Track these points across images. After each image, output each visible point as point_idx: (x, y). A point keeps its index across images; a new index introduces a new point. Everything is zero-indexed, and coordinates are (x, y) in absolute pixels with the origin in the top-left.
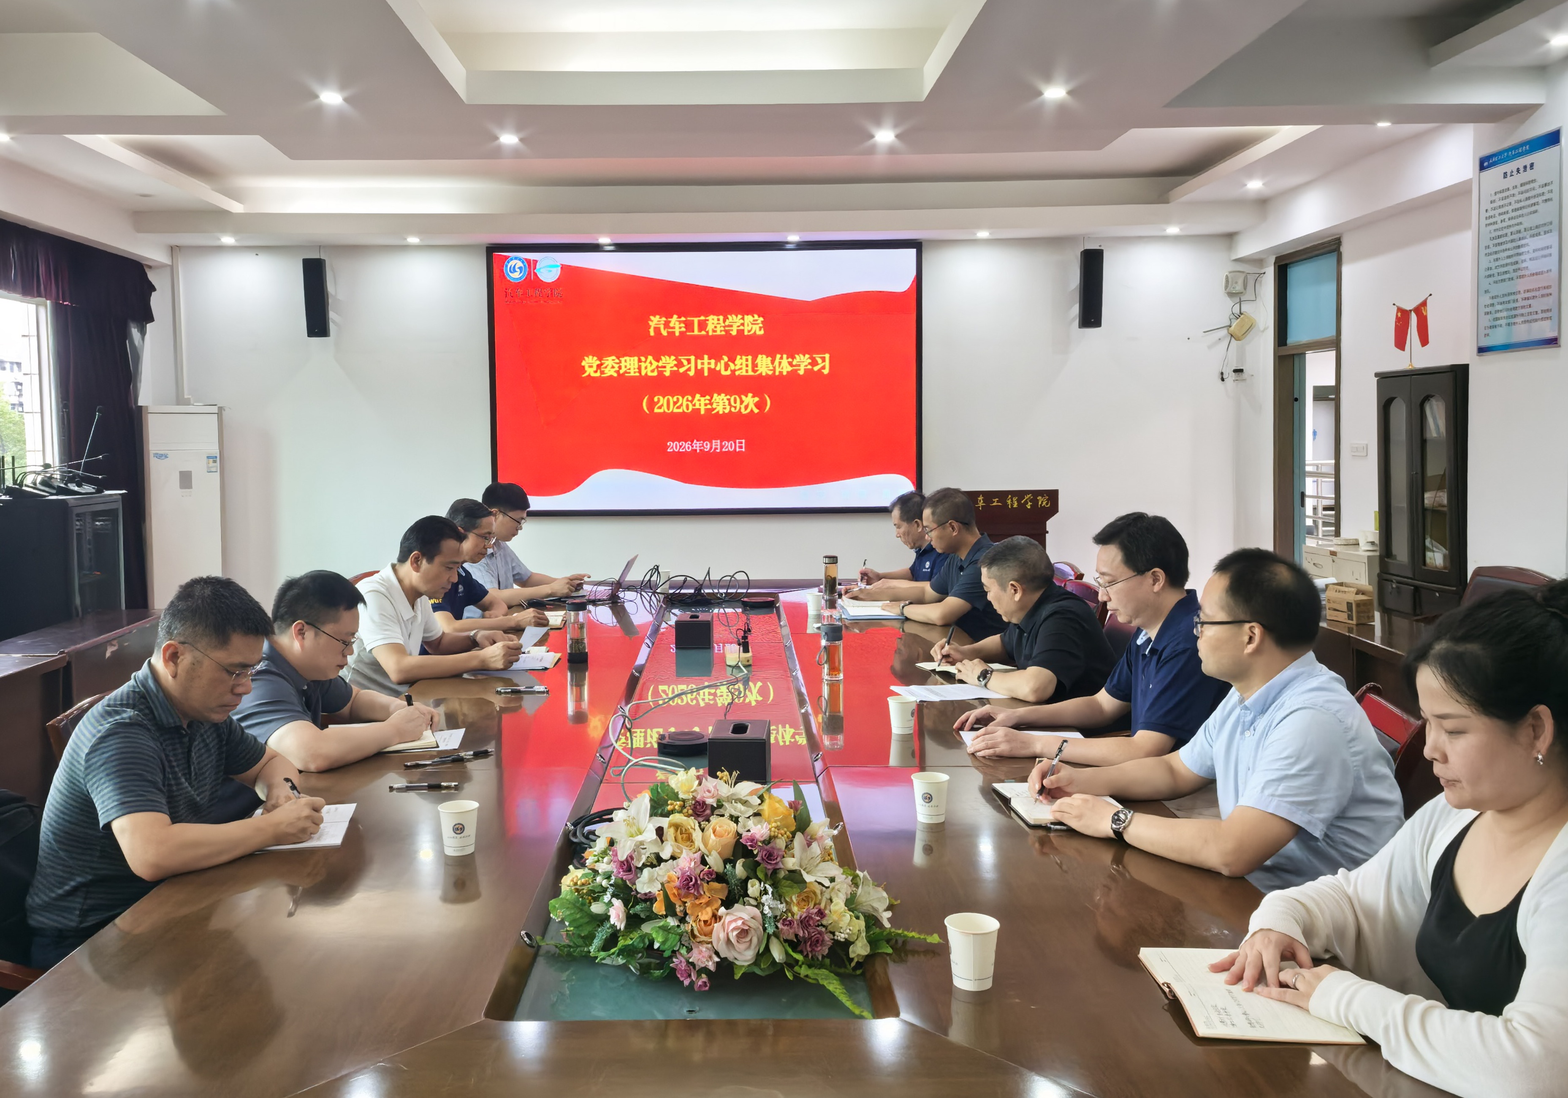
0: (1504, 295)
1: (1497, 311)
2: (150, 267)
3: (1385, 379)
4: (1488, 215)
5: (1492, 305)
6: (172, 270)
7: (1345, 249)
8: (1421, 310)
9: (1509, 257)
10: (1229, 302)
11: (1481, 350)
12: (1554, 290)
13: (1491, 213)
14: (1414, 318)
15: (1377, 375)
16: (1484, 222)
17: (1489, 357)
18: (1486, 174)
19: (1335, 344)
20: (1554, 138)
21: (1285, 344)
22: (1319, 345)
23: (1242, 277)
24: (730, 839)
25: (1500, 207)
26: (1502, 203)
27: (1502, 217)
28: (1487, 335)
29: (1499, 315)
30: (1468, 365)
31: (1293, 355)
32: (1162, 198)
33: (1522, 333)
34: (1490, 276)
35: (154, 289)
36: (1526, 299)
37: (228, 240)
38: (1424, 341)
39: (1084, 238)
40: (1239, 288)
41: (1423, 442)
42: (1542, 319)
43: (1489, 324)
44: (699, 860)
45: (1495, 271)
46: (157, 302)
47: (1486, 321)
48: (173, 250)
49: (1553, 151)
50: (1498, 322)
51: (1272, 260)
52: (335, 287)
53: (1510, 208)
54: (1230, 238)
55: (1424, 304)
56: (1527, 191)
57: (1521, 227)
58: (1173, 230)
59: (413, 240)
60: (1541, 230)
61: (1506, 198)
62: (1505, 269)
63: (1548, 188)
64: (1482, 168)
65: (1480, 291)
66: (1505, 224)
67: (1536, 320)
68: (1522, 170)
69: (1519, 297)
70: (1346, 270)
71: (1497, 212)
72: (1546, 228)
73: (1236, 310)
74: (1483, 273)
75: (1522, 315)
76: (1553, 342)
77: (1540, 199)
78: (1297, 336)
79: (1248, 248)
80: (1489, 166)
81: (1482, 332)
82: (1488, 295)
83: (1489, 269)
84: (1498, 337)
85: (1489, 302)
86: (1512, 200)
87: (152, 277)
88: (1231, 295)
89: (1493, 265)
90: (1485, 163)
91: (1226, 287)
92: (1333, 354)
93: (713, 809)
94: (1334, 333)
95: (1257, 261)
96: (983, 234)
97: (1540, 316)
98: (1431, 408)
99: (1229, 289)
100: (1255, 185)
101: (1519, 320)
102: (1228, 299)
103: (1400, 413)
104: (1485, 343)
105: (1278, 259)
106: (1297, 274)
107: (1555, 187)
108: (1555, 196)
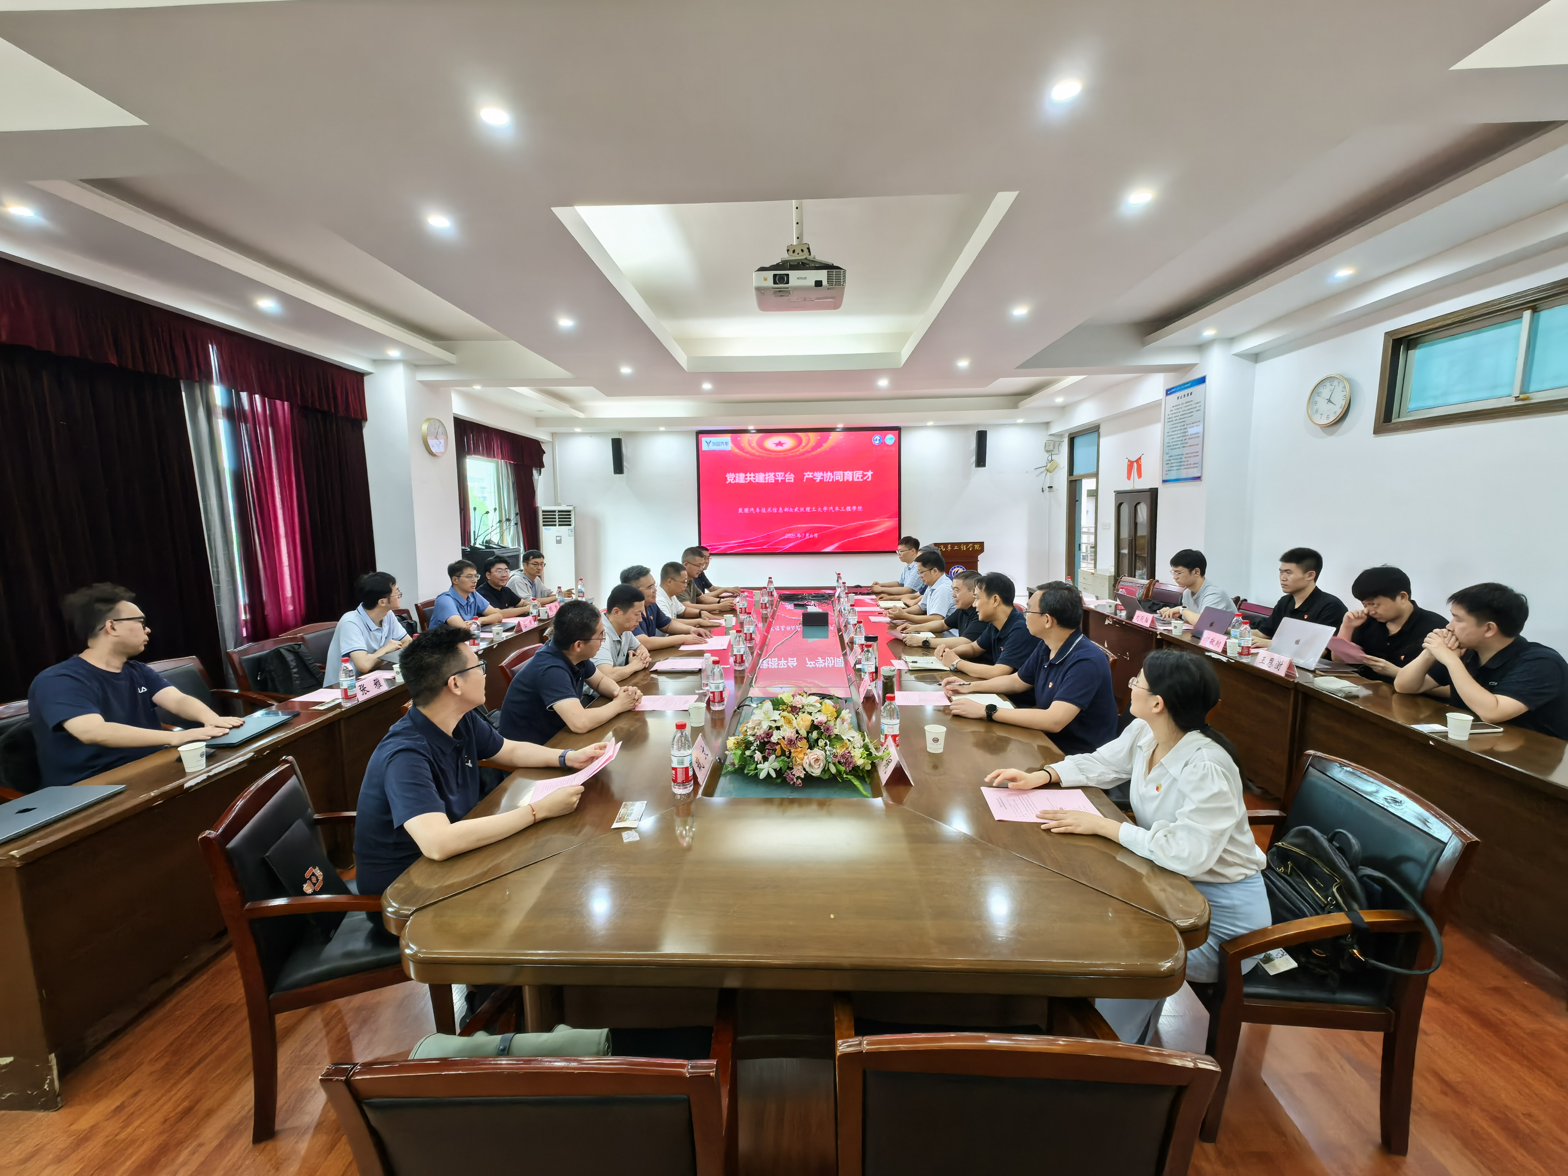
0: (1176, 456)
1: (1171, 463)
2: (542, 442)
3: (1118, 493)
4: (1169, 417)
5: (1170, 460)
6: (553, 443)
7: (1101, 430)
8: (1138, 461)
9: (1178, 438)
10: (1046, 455)
11: (1164, 481)
12: (1200, 453)
13: (1170, 416)
14: (1135, 464)
15: (1115, 492)
16: (1167, 420)
17: (1168, 485)
18: (1169, 397)
19: (1096, 475)
20: (1202, 380)
21: (1073, 475)
22: (1089, 476)
23: (1053, 442)
24: (809, 723)
25: (1175, 413)
26: (1176, 411)
27: (1176, 418)
28: (1167, 474)
29: (1172, 465)
30: (1157, 488)
31: (1076, 480)
32: (1015, 406)
33: (1184, 474)
34: (1169, 446)
35: (544, 453)
36: (1186, 457)
37: (578, 430)
38: (1140, 476)
39: (978, 425)
40: (1051, 448)
41: (1136, 524)
42: (1193, 468)
43: (1168, 469)
44: (795, 732)
45: (1172, 444)
46: (546, 459)
47: (1166, 468)
48: (553, 434)
49: (1202, 386)
50: (1172, 468)
51: (1067, 435)
52: (625, 450)
53: (1180, 414)
54: (1047, 424)
55: (1140, 458)
56: (1188, 406)
57: (1185, 423)
58: (1020, 421)
59: (662, 429)
60: (1195, 425)
61: (1178, 409)
62: (1176, 443)
63: (1199, 405)
64: (1167, 394)
65: (1164, 453)
66: (1176, 422)
67: (1191, 468)
68: (1186, 395)
69: (1183, 457)
70: (1102, 440)
71: (1173, 415)
72: (1197, 424)
73: (1050, 458)
74: (1166, 445)
75: (1184, 465)
76: (1199, 478)
77: (1194, 410)
78: (1077, 471)
79: (1055, 429)
80: (1170, 394)
81: (1165, 473)
82: (1168, 455)
83: (1169, 443)
84: (1173, 475)
85: (1168, 459)
86: (1180, 410)
87: (544, 447)
88: (1047, 451)
89: (1171, 441)
90: (1169, 392)
91: (1045, 448)
92: (1094, 480)
93: (800, 709)
94: (1095, 470)
95: (1060, 435)
96: (930, 423)
97: (1192, 466)
98: (1141, 509)
99: (1046, 449)
100: (1059, 400)
101: (1182, 467)
102: (1046, 453)
103: (1125, 510)
104: (1165, 479)
105: (1070, 435)
106: (1077, 442)
107: (1202, 404)
108: (1202, 408)
